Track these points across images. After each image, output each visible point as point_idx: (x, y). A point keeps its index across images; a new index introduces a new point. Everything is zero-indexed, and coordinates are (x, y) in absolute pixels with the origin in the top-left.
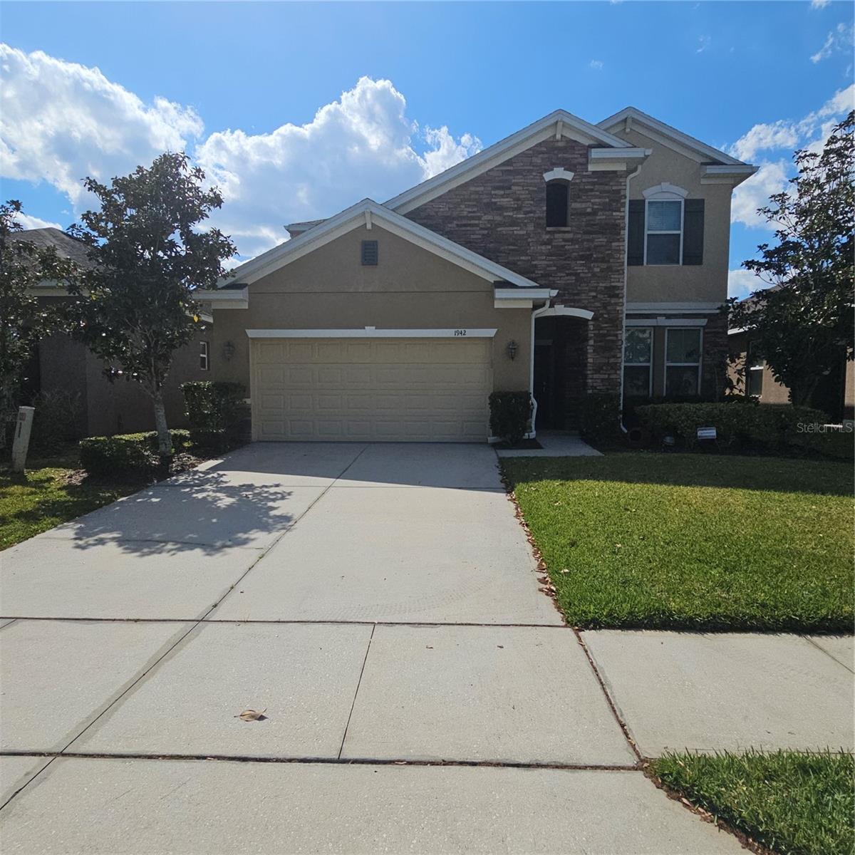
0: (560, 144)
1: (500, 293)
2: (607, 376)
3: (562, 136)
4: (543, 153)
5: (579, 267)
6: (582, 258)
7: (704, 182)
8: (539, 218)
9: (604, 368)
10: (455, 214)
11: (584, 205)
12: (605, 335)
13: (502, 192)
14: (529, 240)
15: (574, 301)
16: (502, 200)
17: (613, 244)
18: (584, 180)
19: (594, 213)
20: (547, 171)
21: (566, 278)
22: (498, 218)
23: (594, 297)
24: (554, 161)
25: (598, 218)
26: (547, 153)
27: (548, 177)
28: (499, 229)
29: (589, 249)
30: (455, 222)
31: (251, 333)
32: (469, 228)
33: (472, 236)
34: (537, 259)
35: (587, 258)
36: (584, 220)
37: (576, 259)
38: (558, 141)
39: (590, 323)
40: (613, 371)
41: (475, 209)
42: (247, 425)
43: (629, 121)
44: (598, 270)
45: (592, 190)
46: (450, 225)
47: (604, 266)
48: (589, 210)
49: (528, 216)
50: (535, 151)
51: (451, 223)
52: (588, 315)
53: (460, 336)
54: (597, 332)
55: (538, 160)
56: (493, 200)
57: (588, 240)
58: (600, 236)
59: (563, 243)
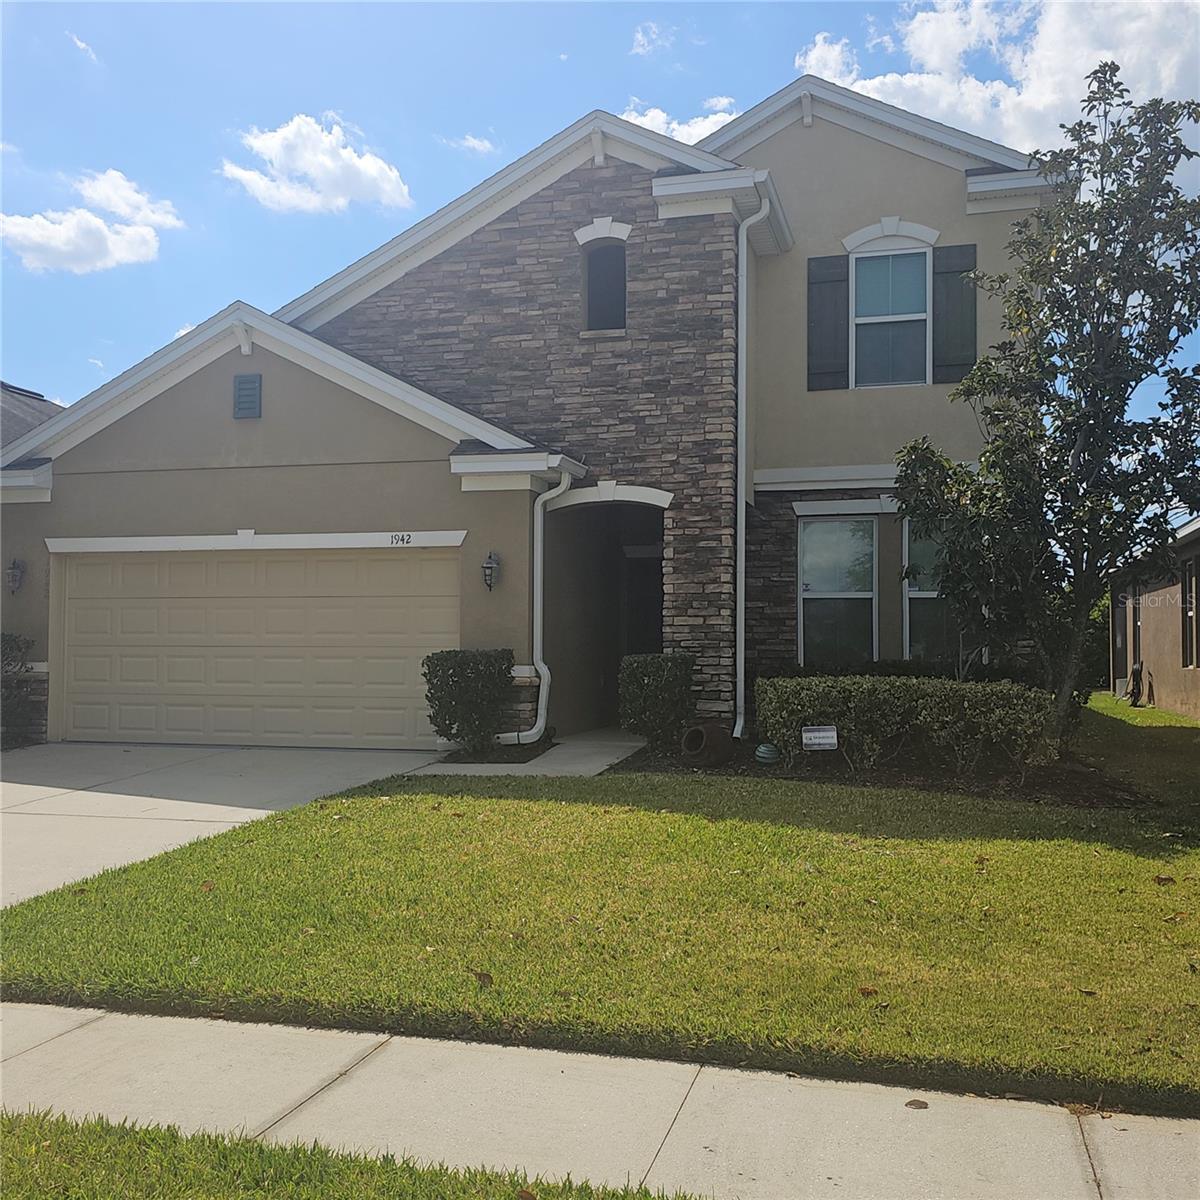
0: (608, 173)
1: (460, 465)
2: (700, 621)
3: (607, 157)
4: (572, 192)
5: (643, 405)
6: (649, 386)
7: (971, 209)
8: (567, 315)
9: (695, 604)
10: (416, 315)
11: (651, 286)
12: (696, 539)
13: (499, 271)
14: (550, 358)
15: (635, 473)
16: (498, 285)
17: (708, 357)
18: (649, 238)
19: (672, 299)
20: (580, 225)
21: (620, 428)
22: (493, 320)
23: (674, 463)
24: (593, 206)
25: (679, 307)
26: (580, 193)
27: (583, 236)
28: (495, 340)
29: (661, 369)
30: (416, 331)
31: (55, 545)
32: (439, 341)
33: (447, 356)
34: (564, 394)
35: (658, 387)
36: (652, 313)
37: (636, 391)
38: (601, 168)
39: (667, 514)
40: (712, 611)
41: (451, 306)
42: (40, 709)
43: (806, 102)
44: (680, 409)
45: (667, 255)
46: (406, 338)
47: (691, 401)
48: (661, 294)
49: (546, 311)
50: (558, 190)
51: (408, 333)
52: (662, 498)
53: (400, 544)
54: (681, 532)
55: (564, 206)
56: (484, 286)
57: (660, 353)
58: (683, 343)
59: (612, 361)
